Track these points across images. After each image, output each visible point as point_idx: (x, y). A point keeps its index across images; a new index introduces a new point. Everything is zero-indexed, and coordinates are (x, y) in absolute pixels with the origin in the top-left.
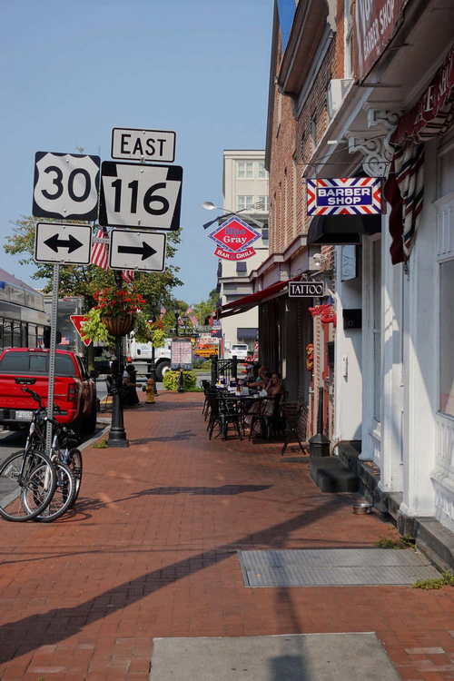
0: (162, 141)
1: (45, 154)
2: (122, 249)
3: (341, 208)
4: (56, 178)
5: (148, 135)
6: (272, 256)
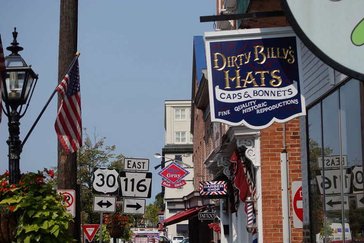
0: (144, 163)
1: (97, 168)
2: (128, 206)
3: (212, 192)
4: (102, 178)
5: (138, 161)
6: (193, 193)
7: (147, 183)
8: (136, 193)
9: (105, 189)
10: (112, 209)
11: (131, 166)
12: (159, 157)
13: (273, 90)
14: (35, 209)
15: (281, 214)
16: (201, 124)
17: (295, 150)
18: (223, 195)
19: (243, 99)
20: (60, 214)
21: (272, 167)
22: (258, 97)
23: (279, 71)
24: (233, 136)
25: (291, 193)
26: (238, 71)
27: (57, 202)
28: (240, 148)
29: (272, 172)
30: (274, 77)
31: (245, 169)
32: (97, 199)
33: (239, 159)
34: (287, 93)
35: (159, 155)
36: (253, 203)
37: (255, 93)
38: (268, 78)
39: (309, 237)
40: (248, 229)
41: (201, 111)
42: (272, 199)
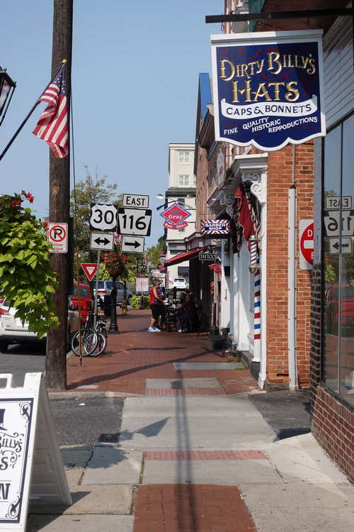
0: (143, 199)
2: (126, 244)
3: (214, 231)
4: (99, 214)
5: (138, 197)
6: (195, 233)
7: (146, 220)
8: (135, 230)
9: (103, 226)
10: (109, 247)
11: (130, 202)
12: (161, 198)
13: (288, 105)
14: (8, 236)
15: (287, 254)
16: (204, 164)
17: (305, 186)
18: (225, 234)
19: (254, 116)
20: (38, 243)
21: (279, 204)
22: (271, 114)
23: (296, 83)
24: (238, 170)
25: (298, 232)
26: (248, 82)
27: (35, 229)
28: (245, 183)
29: (279, 208)
30: (291, 90)
31: (250, 206)
32: (95, 236)
33: (243, 195)
34: (304, 109)
35: (161, 195)
36: (257, 242)
37: (268, 109)
38: (284, 90)
39: (319, 278)
40: (250, 269)
41: (205, 150)
42: (277, 238)
